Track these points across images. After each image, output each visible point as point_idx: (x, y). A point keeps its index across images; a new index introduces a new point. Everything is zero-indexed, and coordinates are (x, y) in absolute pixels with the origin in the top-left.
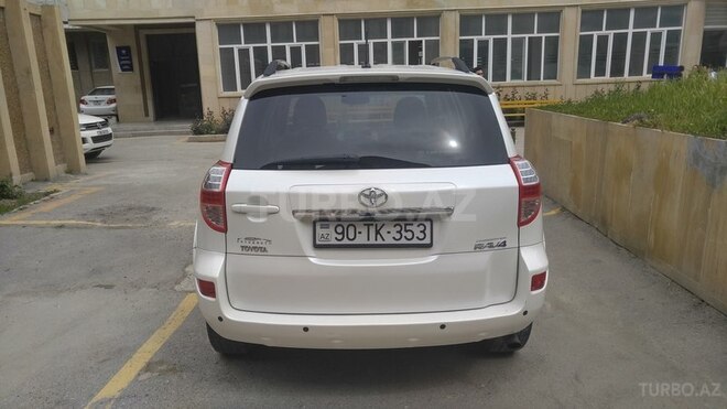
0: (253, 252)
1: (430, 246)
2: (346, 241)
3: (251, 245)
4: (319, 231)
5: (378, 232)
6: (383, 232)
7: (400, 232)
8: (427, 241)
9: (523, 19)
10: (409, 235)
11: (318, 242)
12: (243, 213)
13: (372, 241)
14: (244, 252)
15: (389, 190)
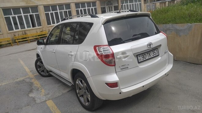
0: (125, 69)
1: (159, 55)
2: (145, 59)
3: (124, 67)
4: (139, 58)
5: (150, 55)
6: (151, 54)
7: (153, 53)
8: (158, 54)
9: (61, 6)
10: (155, 54)
11: (139, 61)
12: (120, 58)
13: (149, 58)
14: (122, 70)
15: (153, 42)
